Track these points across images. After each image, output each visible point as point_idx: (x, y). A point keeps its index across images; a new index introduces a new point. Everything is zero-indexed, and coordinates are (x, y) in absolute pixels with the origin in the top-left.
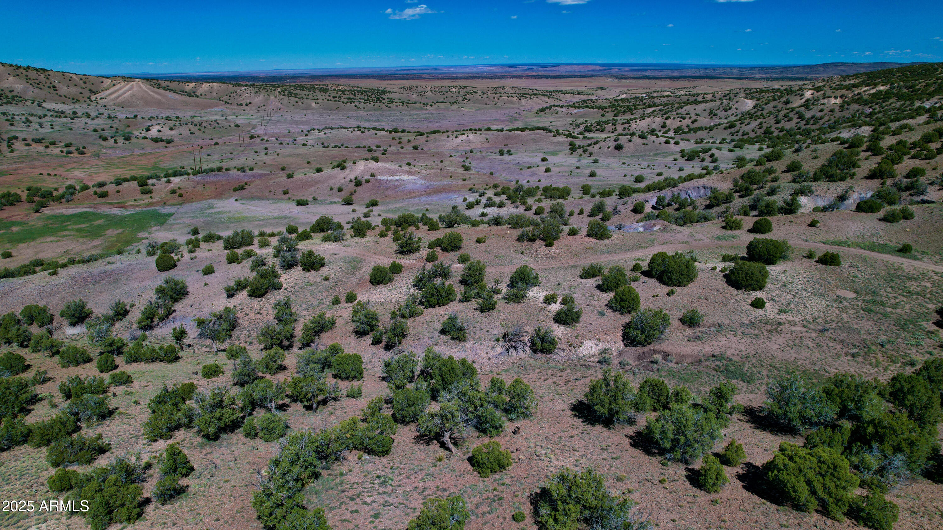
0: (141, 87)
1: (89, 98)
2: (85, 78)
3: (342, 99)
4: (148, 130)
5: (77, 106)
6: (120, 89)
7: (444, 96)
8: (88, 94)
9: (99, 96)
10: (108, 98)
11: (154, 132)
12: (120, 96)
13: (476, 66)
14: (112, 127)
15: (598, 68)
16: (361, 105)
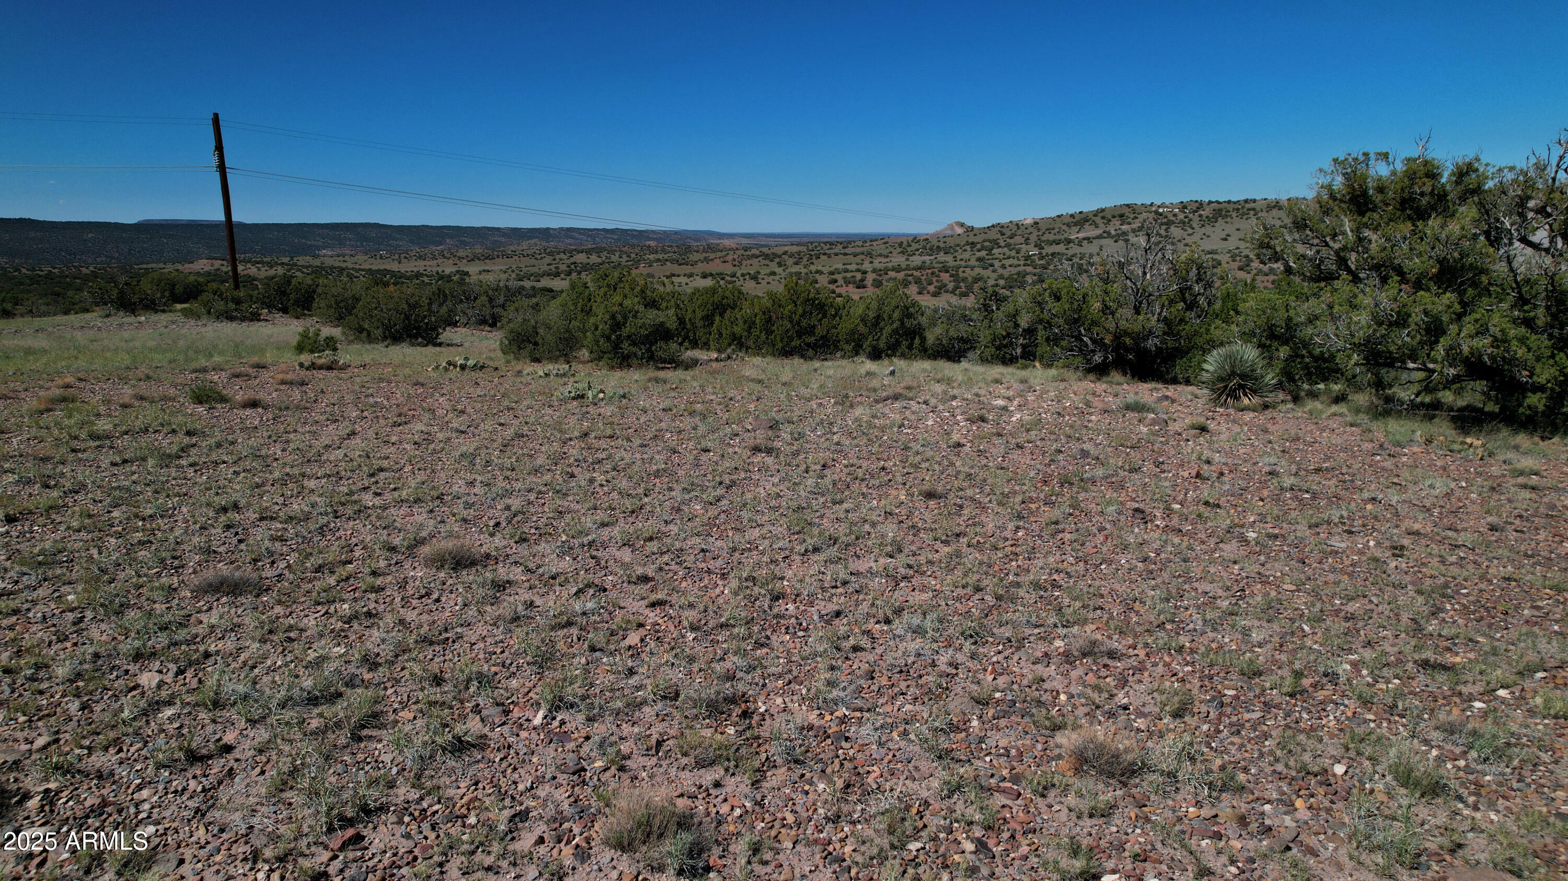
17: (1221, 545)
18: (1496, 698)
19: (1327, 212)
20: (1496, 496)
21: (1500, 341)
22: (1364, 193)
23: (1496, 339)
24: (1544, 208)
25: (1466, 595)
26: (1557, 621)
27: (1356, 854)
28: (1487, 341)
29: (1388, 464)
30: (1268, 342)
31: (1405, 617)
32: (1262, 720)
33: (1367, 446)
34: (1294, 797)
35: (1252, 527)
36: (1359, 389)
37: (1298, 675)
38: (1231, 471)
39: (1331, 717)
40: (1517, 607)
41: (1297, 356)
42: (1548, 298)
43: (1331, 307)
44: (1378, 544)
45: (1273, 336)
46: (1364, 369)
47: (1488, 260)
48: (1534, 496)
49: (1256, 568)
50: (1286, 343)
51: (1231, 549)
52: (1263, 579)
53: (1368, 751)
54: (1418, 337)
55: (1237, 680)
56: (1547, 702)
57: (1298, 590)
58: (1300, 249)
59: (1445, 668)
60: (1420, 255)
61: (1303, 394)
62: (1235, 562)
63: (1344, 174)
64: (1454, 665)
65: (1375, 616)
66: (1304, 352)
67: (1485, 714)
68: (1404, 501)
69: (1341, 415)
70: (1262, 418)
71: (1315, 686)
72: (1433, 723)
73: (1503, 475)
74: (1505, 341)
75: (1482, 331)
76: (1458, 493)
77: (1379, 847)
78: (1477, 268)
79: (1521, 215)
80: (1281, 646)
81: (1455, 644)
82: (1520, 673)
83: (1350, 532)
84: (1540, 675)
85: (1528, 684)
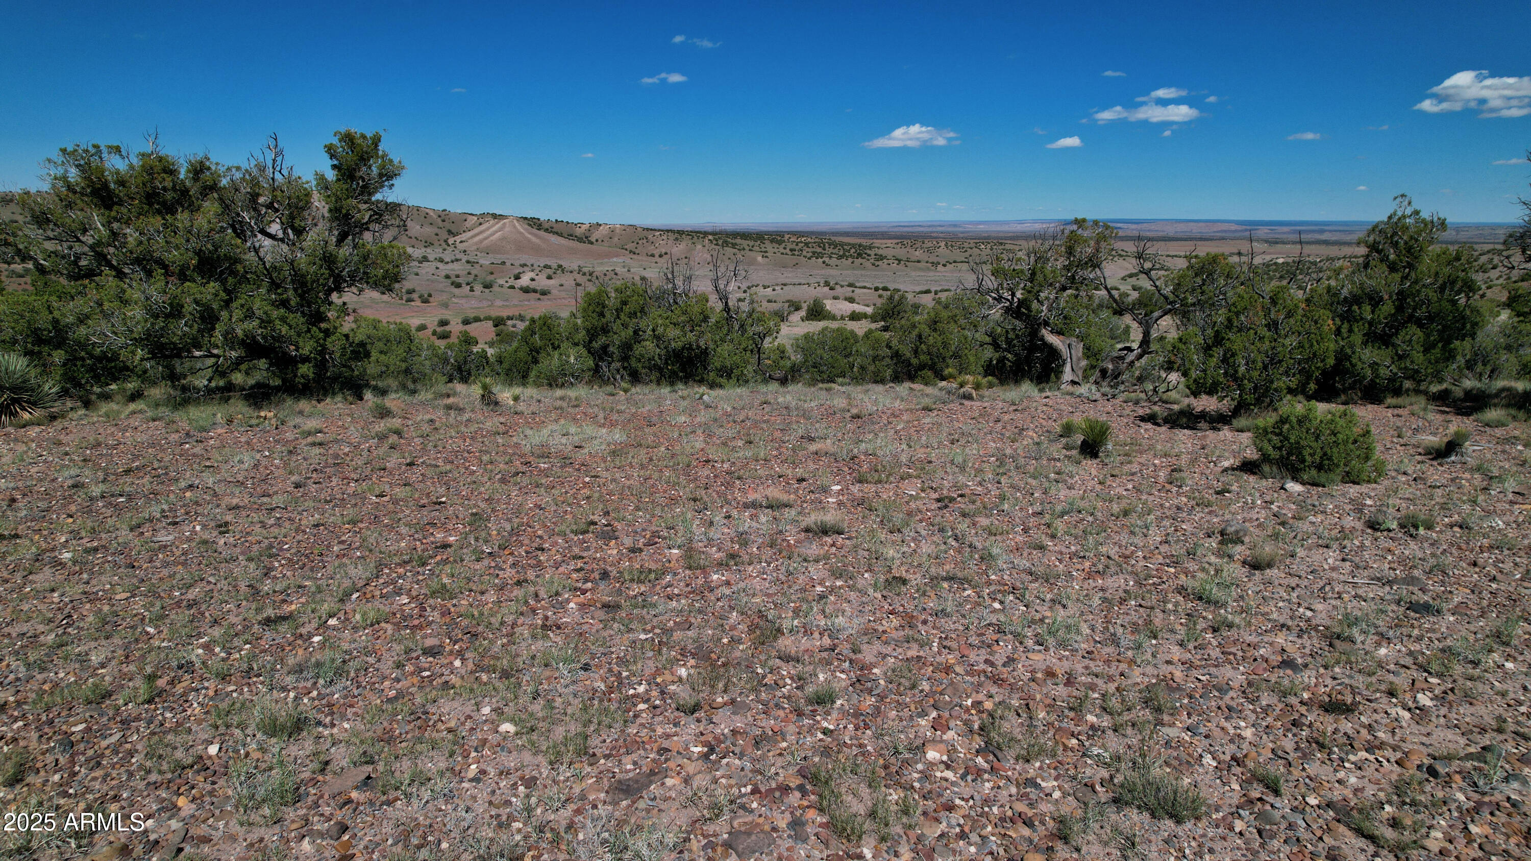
0: (515, 227)
1: (446, 241)
2: (444, 216)
3: (804, 253)
4: (517, 277)
5: (429, 250)
6: (488, 229)
7: (967, 254)
8: (444, 235)
9: (458, 239)
10: (470, 242)
11: (525, 281)
12: (486, 239)
13: (1020, 222)
14: (469, 273)
15: (1234, 227)
16: (834, 261)
17: (30, 577)
18: (328, 628)
19: (70, 206)
20: (294, 458)
21: (266, 322)
22: (105, 185)
23: (262, 321)
24: (272, 203)
25: (288, 550)
26: (357, 549)
27: (246, 818)
28: (256, 323)
29: (198, 450)
30: (36, 349)
31: (243, 586)
32: (124, 739)
33: (174, 437)
34: (175, 798)
35: (65, 547)
36: (154, 384)
37: (151, 678)
38: (24, 495)
39: (195, 705)
40: (329, 547)
41: (76, 359)
42: (293, 281)
43: (100, 304)
44: (204, 527)
45: (40, 341)
46: (153, 362)
47: (238, 251)
48: (322, 450)
49: (81, 588)
50: (58, 346)
51: (44, 577)
52: (88, 596)
53: (236, 719)
54: (196, 326)
55: (85, 712)
56: (364, 615)
57: (134, 596)
58: (50, 246)
59: (284, 618)
60: (177, 247)
61: (93, 397)
62: (53, 590)
63: (77, 166)
64: (291, 613)
65: (215, 594)
66: (83, 354)
67: (322, 645)
68: (220, 481)
69: (141, 412)
70: (51, 431)
71: (172, 683)
72: (286, 669)
73: (297, 439)
74: (270, 322)
75: (249, 315)
76: (264, 462)
77: (264, 801)
78: (231, 258)
79: (255, 209)
80: (127, 657)
81: (288, 595)
82: (342, 601)
83: (175, 523)
84: (355, 596)
85: (348, 607)
